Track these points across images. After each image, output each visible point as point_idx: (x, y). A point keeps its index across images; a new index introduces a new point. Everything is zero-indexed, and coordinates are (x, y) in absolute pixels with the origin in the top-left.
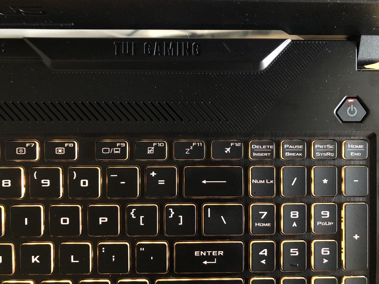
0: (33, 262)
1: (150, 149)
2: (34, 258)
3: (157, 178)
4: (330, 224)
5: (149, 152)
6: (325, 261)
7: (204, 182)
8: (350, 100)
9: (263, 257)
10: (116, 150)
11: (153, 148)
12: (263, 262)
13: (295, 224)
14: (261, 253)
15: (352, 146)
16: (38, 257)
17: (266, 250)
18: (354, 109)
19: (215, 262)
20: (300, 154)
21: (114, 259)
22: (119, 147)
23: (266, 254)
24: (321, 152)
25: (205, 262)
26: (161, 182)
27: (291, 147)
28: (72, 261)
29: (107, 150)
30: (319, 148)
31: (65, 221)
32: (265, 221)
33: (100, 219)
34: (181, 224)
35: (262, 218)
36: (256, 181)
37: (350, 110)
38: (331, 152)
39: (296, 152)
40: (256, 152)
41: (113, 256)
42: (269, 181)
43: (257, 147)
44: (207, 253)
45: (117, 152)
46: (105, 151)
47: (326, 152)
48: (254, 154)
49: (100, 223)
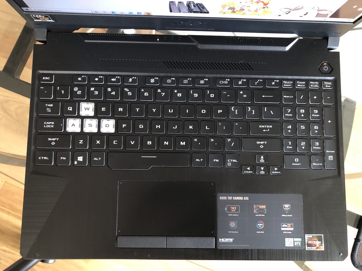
0: (190, 128)
3: (243, 94)
4: (318, 115)
5: (239, 83)
6: (316, 132)
7: (263, 96)
8: (325, 64)
9: (289, 129)
10: (226, 82)
11: (241, 82)
12: (289, 131)
13: (303, 115)
14: (288, 127)
15: (326, 83)
16: (192, 126)
17: (290, 126)
18: (327, 68)
19: (268, 130)
20: (304, 86)
21: (224, 128)
22: (227, 81)
23: (290, 128)
24: (313, 85)
25: (264, 130)
26: (245, 96)
27: (300, 82)
28: (207, 128)
30: (312, 83)
31: (204, 111)
32: (289, 113)
33: (219, 111)
34: (253, 113)
36: (286, 97)
37: (325, 67)
38: (317, 85)
39: (302, 85)
40: (285, 84)
42: (291, 97)
43: (286, 82)
44: (265, 126)
46: (221, 82)
47: (315, 85)
48: (285, 85)
49: (219, 113)
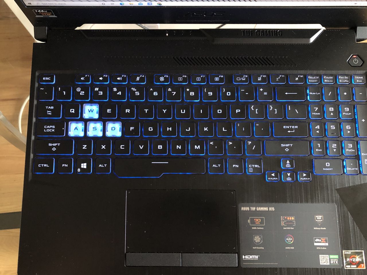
0: (205, 130)
1: (259, 78)
2: (205, 128)
3: (263, 91)
4: (350, 114)
5: (259, 80)
6: (349, 132)
7: (286, 93)
8: (354, 56)
9: (317, 130)
10: (243, 79)
11: (261, 78)
12: (318, 132)
13: (332, 114)
14: (316, 128)
15: (357, 77)
16: (207, 128)
17: (319, 126)
18: (356, 60)
19: (294, 131)
20: (332, 81)
21: (244, 130)
22: (245, 77)
23: (319, 128)
24: (342, 80)
25: (289, 132)
26: (265, 93)
27: (327, 77)
28: (224, 130)
29: (239, 79)
30: (341, 78)
31: (220, 111)
32: (317, 112)
33: (237, 110)
34: (276, 113)
35: (316, 110)
36: (311, 93)
37: (355, 60)
38: (347, 80)
39: (330, 80)
40: (311, 80)
41: (243, 128)
42: (318, 93)
43: (311, 77)
44: (290, 127)
45: (244, 80)
47: (344, 80)
48: (310, 81)
49: (237, 112)
